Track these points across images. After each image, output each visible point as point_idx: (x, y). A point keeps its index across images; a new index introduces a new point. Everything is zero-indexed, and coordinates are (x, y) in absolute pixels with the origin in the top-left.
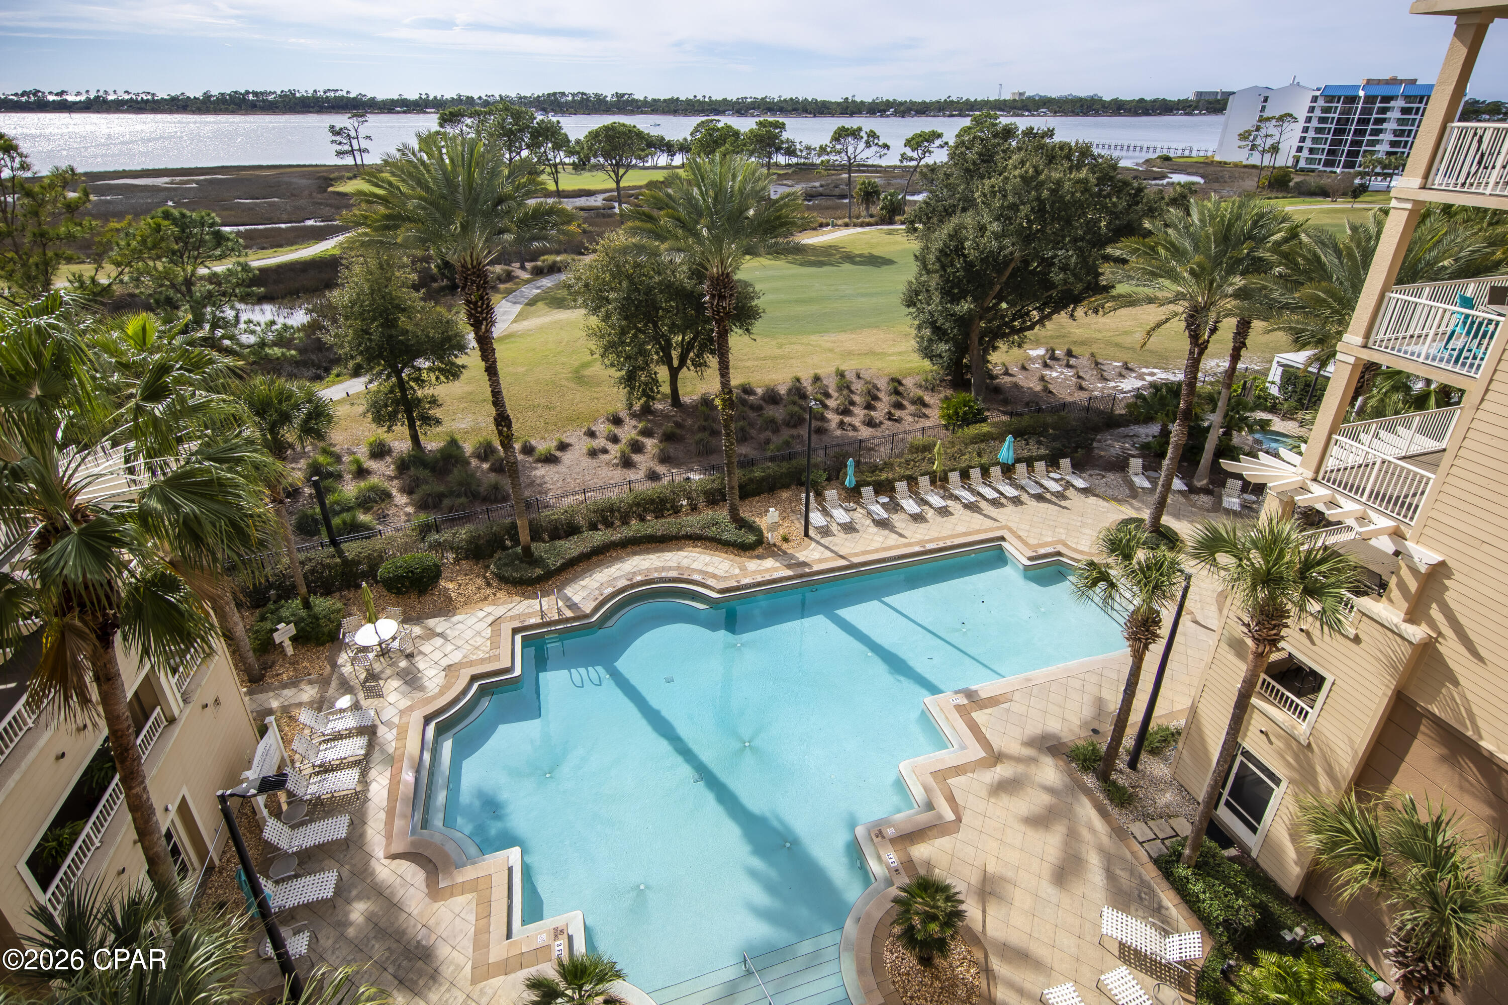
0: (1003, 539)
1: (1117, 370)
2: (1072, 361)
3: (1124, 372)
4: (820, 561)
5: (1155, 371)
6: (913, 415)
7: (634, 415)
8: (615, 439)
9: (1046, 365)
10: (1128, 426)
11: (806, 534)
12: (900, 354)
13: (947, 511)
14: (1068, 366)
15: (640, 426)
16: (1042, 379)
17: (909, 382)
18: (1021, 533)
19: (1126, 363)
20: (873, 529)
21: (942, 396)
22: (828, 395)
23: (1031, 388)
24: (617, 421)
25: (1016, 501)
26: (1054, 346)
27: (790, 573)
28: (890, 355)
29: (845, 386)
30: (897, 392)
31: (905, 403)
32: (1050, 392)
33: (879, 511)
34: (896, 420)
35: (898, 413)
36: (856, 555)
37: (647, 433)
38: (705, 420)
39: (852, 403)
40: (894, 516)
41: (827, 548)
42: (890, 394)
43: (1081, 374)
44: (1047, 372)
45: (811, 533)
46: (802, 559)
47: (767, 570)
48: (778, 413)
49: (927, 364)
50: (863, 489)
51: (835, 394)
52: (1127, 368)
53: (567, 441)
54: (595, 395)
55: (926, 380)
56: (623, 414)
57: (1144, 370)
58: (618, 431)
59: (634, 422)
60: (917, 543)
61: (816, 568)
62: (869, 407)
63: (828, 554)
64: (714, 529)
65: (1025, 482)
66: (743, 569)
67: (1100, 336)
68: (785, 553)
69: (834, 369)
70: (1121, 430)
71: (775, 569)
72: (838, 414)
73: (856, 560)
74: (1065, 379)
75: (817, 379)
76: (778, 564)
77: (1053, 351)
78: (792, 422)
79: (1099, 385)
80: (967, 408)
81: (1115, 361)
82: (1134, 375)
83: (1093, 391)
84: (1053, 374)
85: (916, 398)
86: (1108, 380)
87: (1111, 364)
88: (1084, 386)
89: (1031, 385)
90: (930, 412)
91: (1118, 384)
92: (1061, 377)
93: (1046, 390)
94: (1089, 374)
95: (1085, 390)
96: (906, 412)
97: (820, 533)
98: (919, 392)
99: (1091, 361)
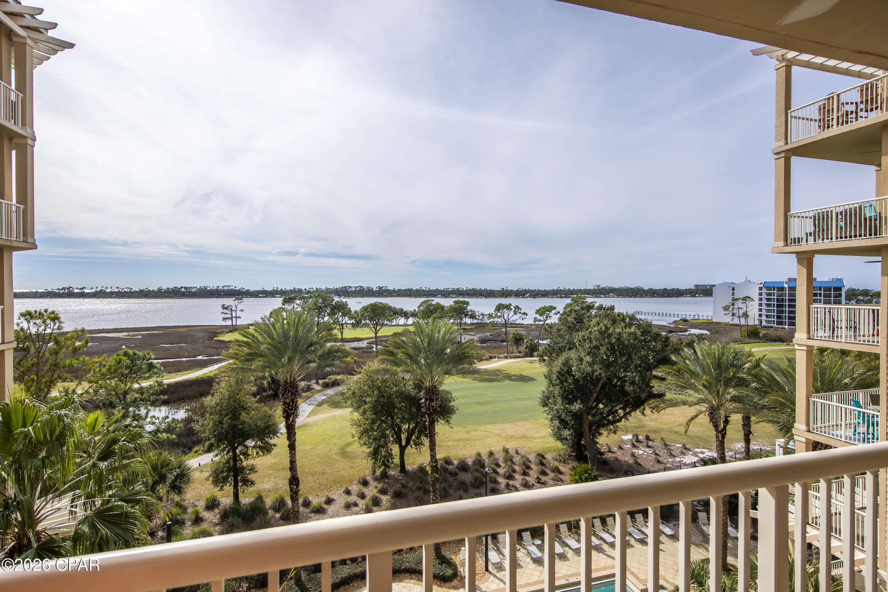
1: (680, 450)
2: (650, 443)
3: (684, 451)
5: (704, 450)
6: (553, 480)
7: (376, 479)
8: (362, 496)
9: (634, 446)
11: (487, 570)
12: (542, 437)
14: (648, 446)
15: (380, 486)
16: (633, 455)
17: (549, 457)
19: (684, 445)
21: (570, 466)
22: (498, 466)
23: (626, 462)
24: (365, 483)
26: (638, 433)
28: (536, 438)
29: (509, 459)
30: (542, 464)
31: (548, 471)
32: (640, 464)
33: (536, 553)
34: (542, 483)
35: (543, 478)
37: (383, 492)
38: (421, 483)
39: (514, 471)
41: (500, 579)
42: (538, 465)
43: (657, 452)
44: (635, 451)
45: (490, 568)
46: (483, 588)
48: (467, 477)
49: (559, 444)
50: (524, 533)
51: (503, 465)
52: (686, 448)
53: (332, 497)
54: (353, 465)
55: (560, 455)
56: (369, 478)
57: (697, 450)
58: (365, 490)
59: (375, 484)
62: (525, 474)
65: (631, 529)
67: (665, 427)
69: (502, 448)
72: (506, 478)
74: (648, 455)
75: (491, 454)
77: (637, 436)
78: (476, 485)
79: (670, 460)
80: (587, 475)
81: (677, 444)
82: (691, 453)
83: (667, 464)
84: (640, 452)
85: (554, 468)
86: (675, 456)
87: (675, 445)
88: (660, 460)
89: (627, 459)
90: (564, 477)
91: (682, 459)
92: (646, 454)
93: (636, 462)
94: (663, 453)
95: (662, 463)
96: (549, 478)
97: (496, 568)
98: (556, 464)
99: (662, 443)
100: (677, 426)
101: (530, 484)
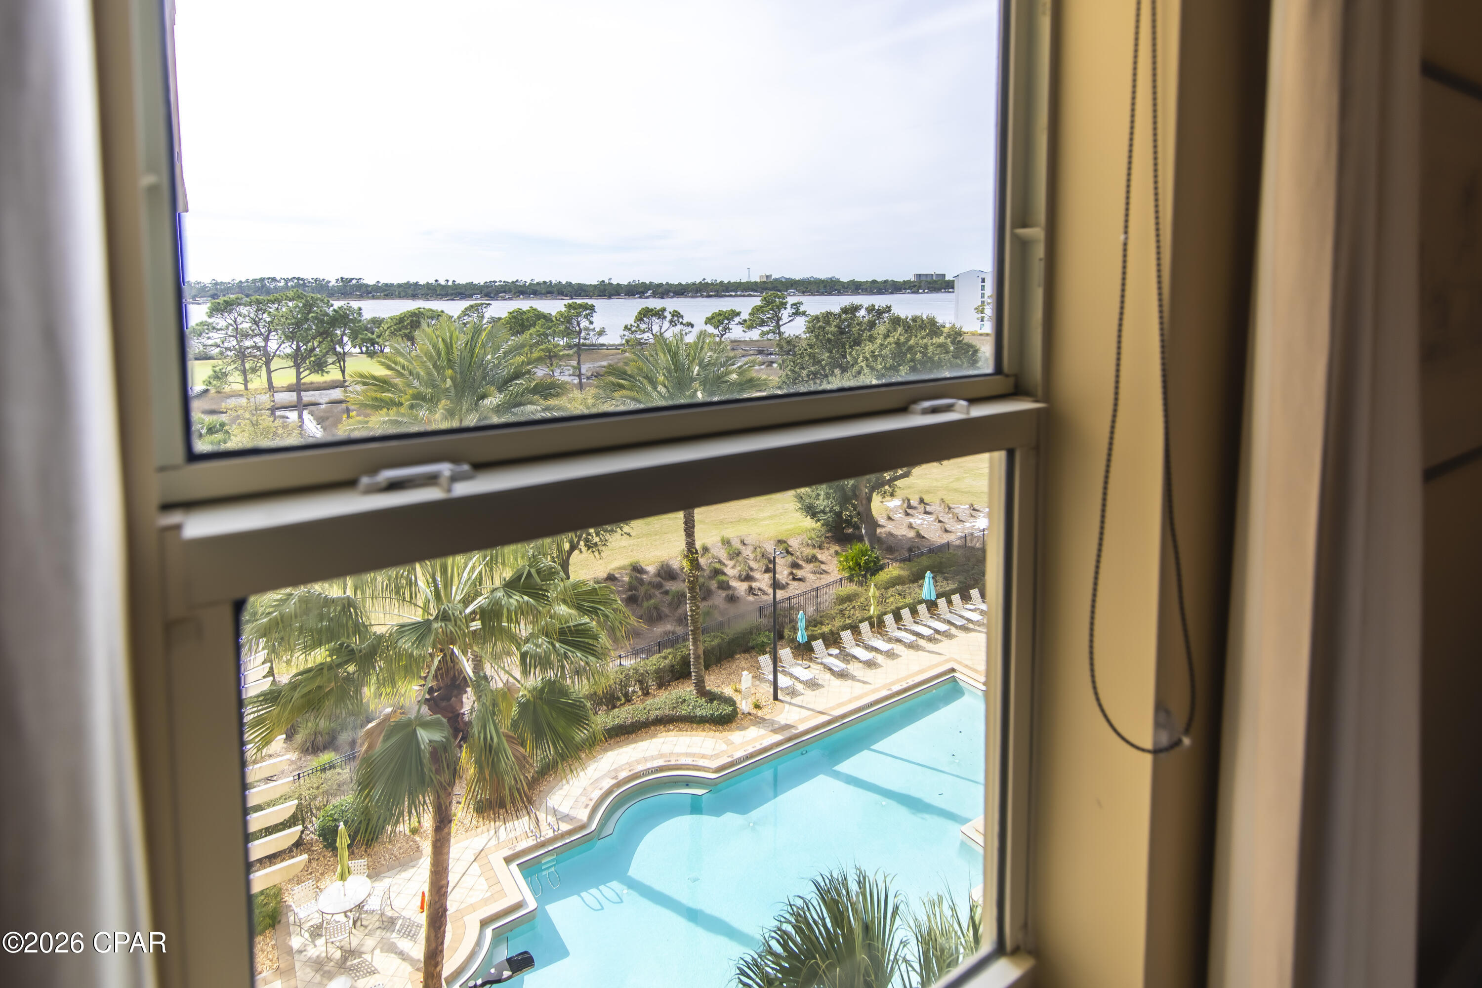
0: (953, 670)
1: (967, 512)
2: (928, 509)
3: (973, 513)
4: (803, 721)
6: (814, 573)
9: (907, 514)
11: (776, 698)
13: (893, 654)
14: (926, 513)
16: (910, 526)
17: (794, 543)
18: (966, 662)
19: (972, 505)
20: (836, 682)
21: (832, 551)
22: (723, 564)
23: (903, 536)
25: (947, 635)
26: (909, 497)
27: (778, 737)
29: (735, 555)
30: (788, 554)
31: (801, 562)
32: (924, 537)
33: (838, 665)
34: (800, 580)
35: (799, 573)
36: (833, 708)
39: (752, 569)
40: (849, 666)
41: (802, 707)
42: (784, 557)
43: (941, 519)
44: (911, 520)
45: (780, 696)
46: (783, 722)
47: (754, 740)
49: (809, 523)
50: (814, 643)
51: (730, 563)
52: (975, 509)
55: (812, 539)
60: (884, 687)
61: (802, 728)
62: (768, 571)
63: (805, 714)
64: (684, 707)
65: (948, 616)
66: (729, 743)
67: (939, 484)
68: (764, 720)
69: (719, 539)
71: (762, 737)
72: (742, 581)
73: (838, 712)
74: (930, 525)
76: (762, 731)
77: (909, 500)
79: (959, 527)
80: (867, 557)
81: (961, 504)
82: (981, 515)
83: (956, 533)
84: (918, 520)
85: (810, 557)
86: (964, 522)
87: (960, 507)
88: (948, 529)
89: (904, 533)
90: (828, 568)
91: (973, 524)
92: (926, 522)
93: (919, 535)
94: (947, 518)
95: (951, 532)
96: (806, 571)
97: (788, 694)
98: (809, 551)
99: (943, 506)
100: (953, 481)
101: (784, 582)
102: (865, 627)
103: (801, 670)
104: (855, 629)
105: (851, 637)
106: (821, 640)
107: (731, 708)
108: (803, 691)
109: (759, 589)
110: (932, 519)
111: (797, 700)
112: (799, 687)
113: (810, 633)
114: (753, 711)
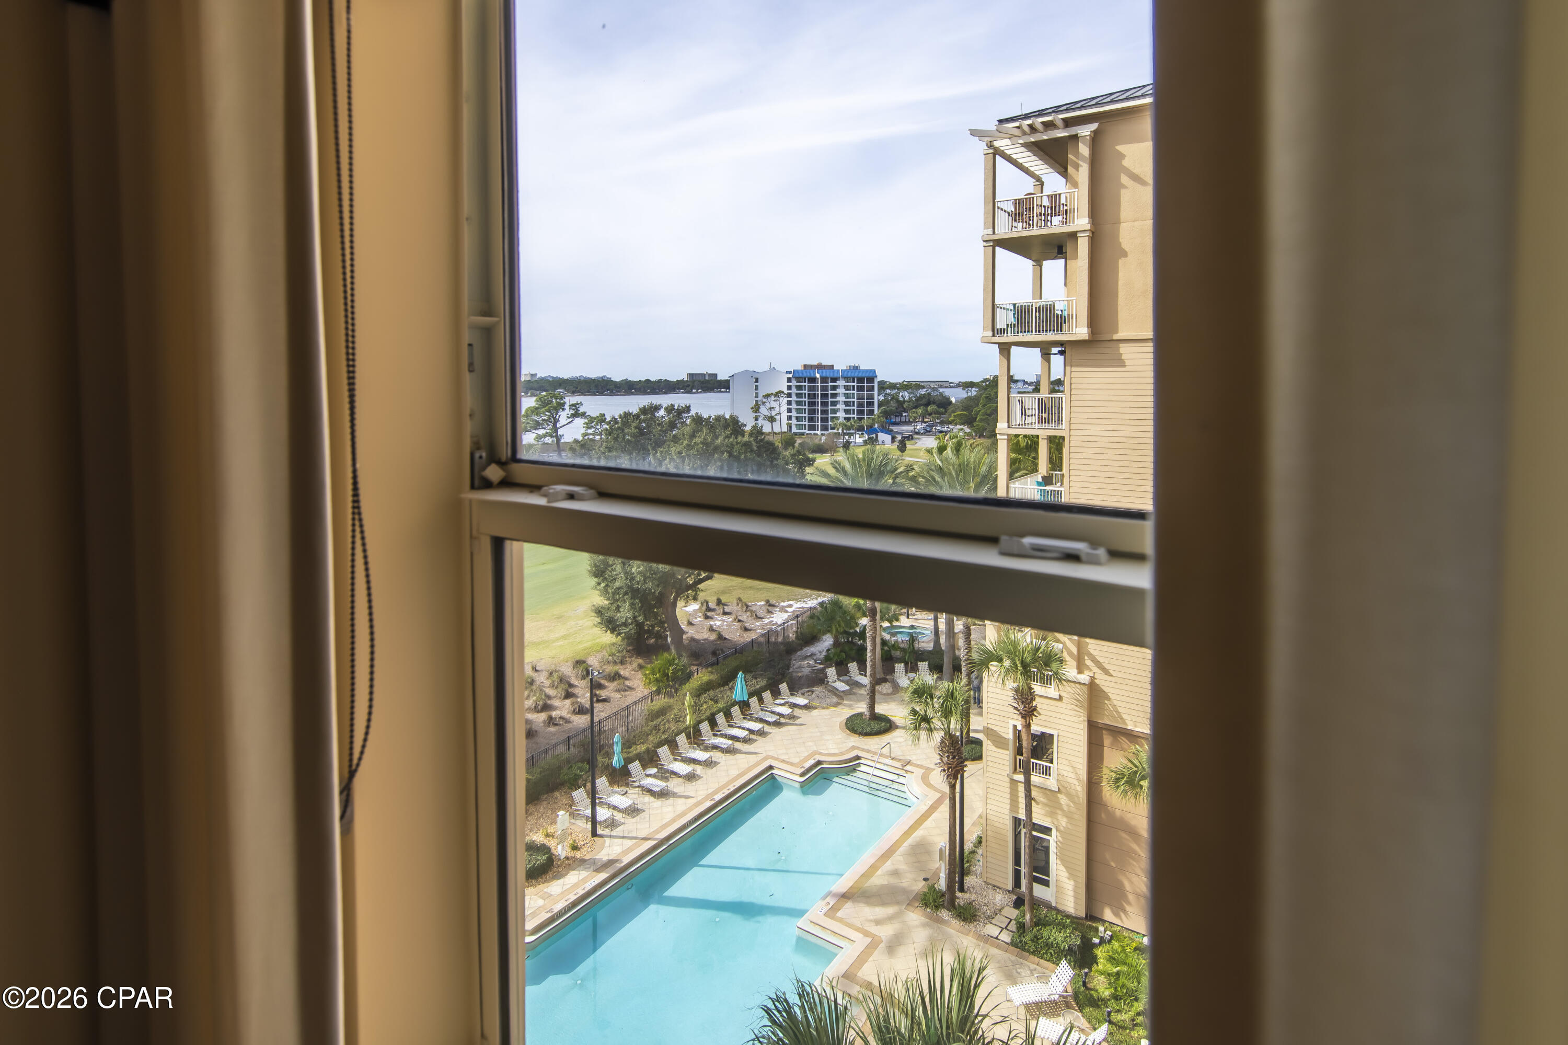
0: (771, 767)
2: (727, 609)
4: (626, 852)
5: (791, 602)
6: (618, 691)
9: (707, 617)
10: (801, 649)
11: (594, 834)
12: (564, 637)
13: (712, 762)
14: (725, 613)
16: (711, 629)
17: (593, 662)
18: (783, 757)
19: (768, 602)
20: (656, 803)
21: (635, 665)
23: (705, 639)
25: (761, 733)
26: (708, 599)
27: (603, 876)
28: (554, 642)
31: (603, 682)
32: (725, 639)
33: (657, 784)
34: (605, 700)
35: (603, 694)
36: (658, 830)
39: (549, 697)
40: (668, 784)
41: (623, 837)
42: (583, 678)
43: (739, 618)
44: (712, 622)
45: (599, 832)
46: (605, 859)
47: (576, 886)
49: (609, 638)
50: (630, 766)
52: (770, 605)
55: (612, 655)
57: (782, 604)
60: (708, 797)
61: (626, 860)
62: (568, 695)
63: (628, 843)
65: (761, 714)
66: (547, 895)
68: (584, 860)
70: (799, 653)
71: (584, 880)
72: (538, 712)
73: (663, 835)
74: (729, 625)
76: (584, 874)
77: (707, 603)
79: (758, 624)
80: (674, 666)
81: (757, 602)
82: (778, 609)
83: (756, 630)
84: (718, 622)
85: (612, 674)
86: (762, 618)
87: (756, 605)
88: (747, 627)
89: (706, 637)
90: (632, 684)
91: (771, 619)
92: (725, 623)
93: (720, 637)
94: (746, 616)
95: (750, 630)
96: (609, 690)
97: (607, 827)
98: (610, 669)
99: (740, 605)
101: (587, 706)
102: (682, 739)
103: (620, 799)
104: (672, 744)
105: (668, 752)
106: (637, 762)
107: (545, 857)
108: (622, 820)
109: (561, 718)
110: (730, 620)
111: (618, 831)
112: (619, 816)
113: (625, 755)
114: (571, 854)
